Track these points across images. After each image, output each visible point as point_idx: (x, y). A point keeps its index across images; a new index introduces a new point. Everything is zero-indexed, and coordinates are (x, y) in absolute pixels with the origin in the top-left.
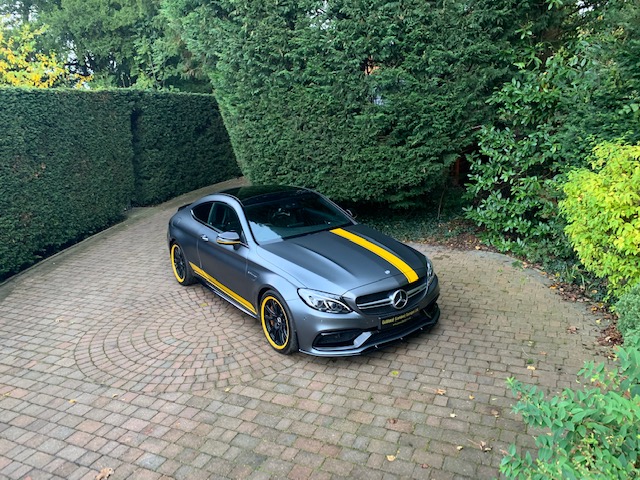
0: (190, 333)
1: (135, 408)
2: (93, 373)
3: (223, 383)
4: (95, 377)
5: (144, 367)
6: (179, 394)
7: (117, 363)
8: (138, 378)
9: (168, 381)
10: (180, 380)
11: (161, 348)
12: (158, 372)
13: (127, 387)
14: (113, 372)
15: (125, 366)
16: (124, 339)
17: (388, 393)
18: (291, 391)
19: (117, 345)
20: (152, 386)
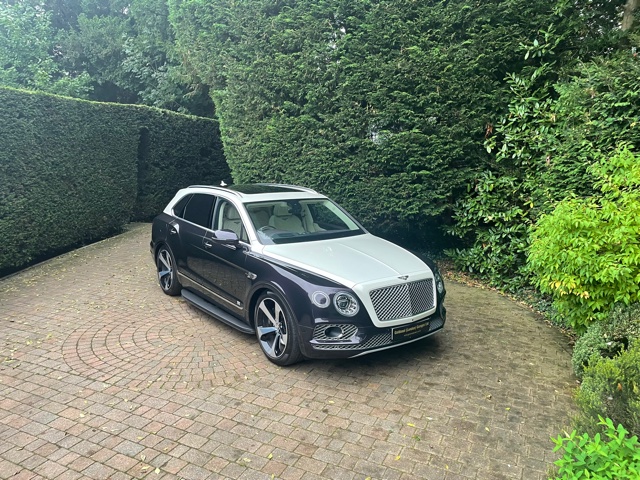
0: (178, 337)
1: (118, 401)
2: (79, 366)
3: (208, 384)
4: (80, 370)
5: (130, 365)
6: (163, 391)
7: (105, 360)
8: (123, 374)
9: (154, 377)
10: (164, 378)
11: (148, 349)
12: (145, 369)
13: (112, 381)
14: (99, 368)
15: (112, 363)
16: (113, 337)
17: (366, 403)
18: (272, 395)
19: (105, 345)
20: (137, 382)
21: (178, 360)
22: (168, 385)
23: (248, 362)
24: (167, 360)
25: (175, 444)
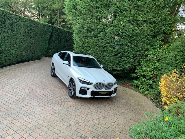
0: (55, 92)
1: (39, 106)
3: (63, 106)
4: (29, 96)
5: (42, 97)
6: (51, 105)
7: (36, 94)
8: (41, 99)
9: (48, 102)
10: (51, 102)
11: (47, 94)
12: (46, 99)
13: (38, 100)
14: (34, 96)
15: (38, 96)
16: (38, 89)
17: (104, 118)
18: (80, 112)
19: (36, 90)
20: (44, 102)
21: (55, 98)
24: (52, 97)
25: (54, 120)
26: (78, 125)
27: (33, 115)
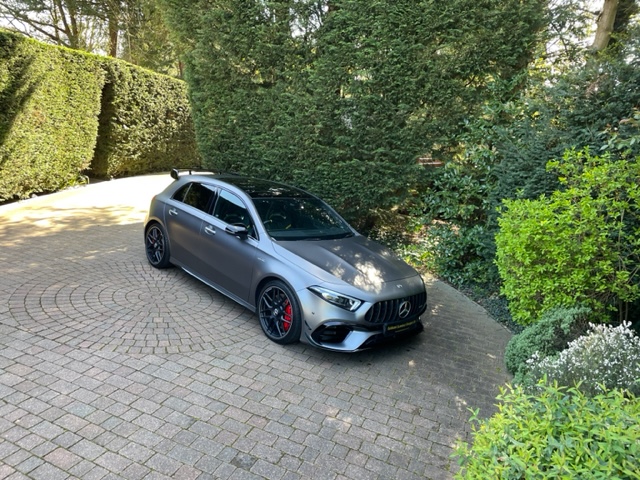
0: (133, 301)
1: (69, 360)
2: (27, 322)
3: (162, 351)
4: (28, 326)
5: (82, 325)
6: (115, 354)
7: (56, 318)
8: (74, 334)
9: (106, 340)
10: (117, 342)
11: (101, 311)
12: (97, 331)
13: (62, 340)
14: (49, 325)
15: (62, 322)
16: (63, 298)
17: (319, 381)
18: (227, 367)
19: (55, 302)
20: (89, 344)
22: (120, 349)
23: (203, 333)
25: (127, 408)
26: (222, 418)
27: (45, 397)
